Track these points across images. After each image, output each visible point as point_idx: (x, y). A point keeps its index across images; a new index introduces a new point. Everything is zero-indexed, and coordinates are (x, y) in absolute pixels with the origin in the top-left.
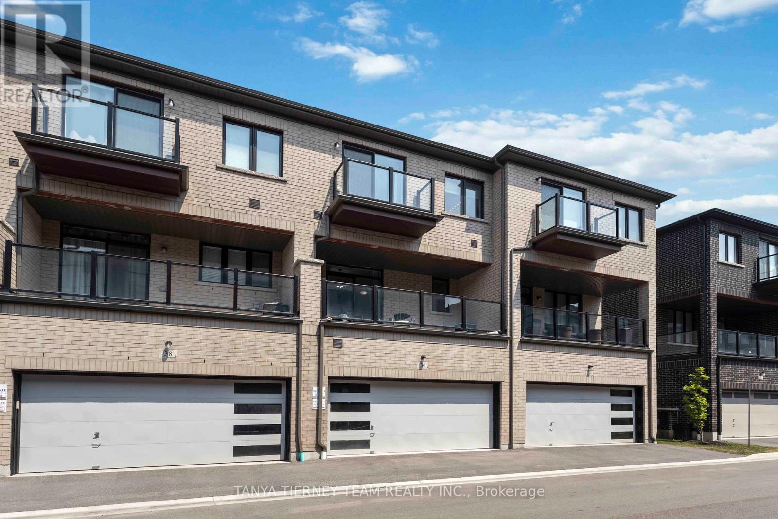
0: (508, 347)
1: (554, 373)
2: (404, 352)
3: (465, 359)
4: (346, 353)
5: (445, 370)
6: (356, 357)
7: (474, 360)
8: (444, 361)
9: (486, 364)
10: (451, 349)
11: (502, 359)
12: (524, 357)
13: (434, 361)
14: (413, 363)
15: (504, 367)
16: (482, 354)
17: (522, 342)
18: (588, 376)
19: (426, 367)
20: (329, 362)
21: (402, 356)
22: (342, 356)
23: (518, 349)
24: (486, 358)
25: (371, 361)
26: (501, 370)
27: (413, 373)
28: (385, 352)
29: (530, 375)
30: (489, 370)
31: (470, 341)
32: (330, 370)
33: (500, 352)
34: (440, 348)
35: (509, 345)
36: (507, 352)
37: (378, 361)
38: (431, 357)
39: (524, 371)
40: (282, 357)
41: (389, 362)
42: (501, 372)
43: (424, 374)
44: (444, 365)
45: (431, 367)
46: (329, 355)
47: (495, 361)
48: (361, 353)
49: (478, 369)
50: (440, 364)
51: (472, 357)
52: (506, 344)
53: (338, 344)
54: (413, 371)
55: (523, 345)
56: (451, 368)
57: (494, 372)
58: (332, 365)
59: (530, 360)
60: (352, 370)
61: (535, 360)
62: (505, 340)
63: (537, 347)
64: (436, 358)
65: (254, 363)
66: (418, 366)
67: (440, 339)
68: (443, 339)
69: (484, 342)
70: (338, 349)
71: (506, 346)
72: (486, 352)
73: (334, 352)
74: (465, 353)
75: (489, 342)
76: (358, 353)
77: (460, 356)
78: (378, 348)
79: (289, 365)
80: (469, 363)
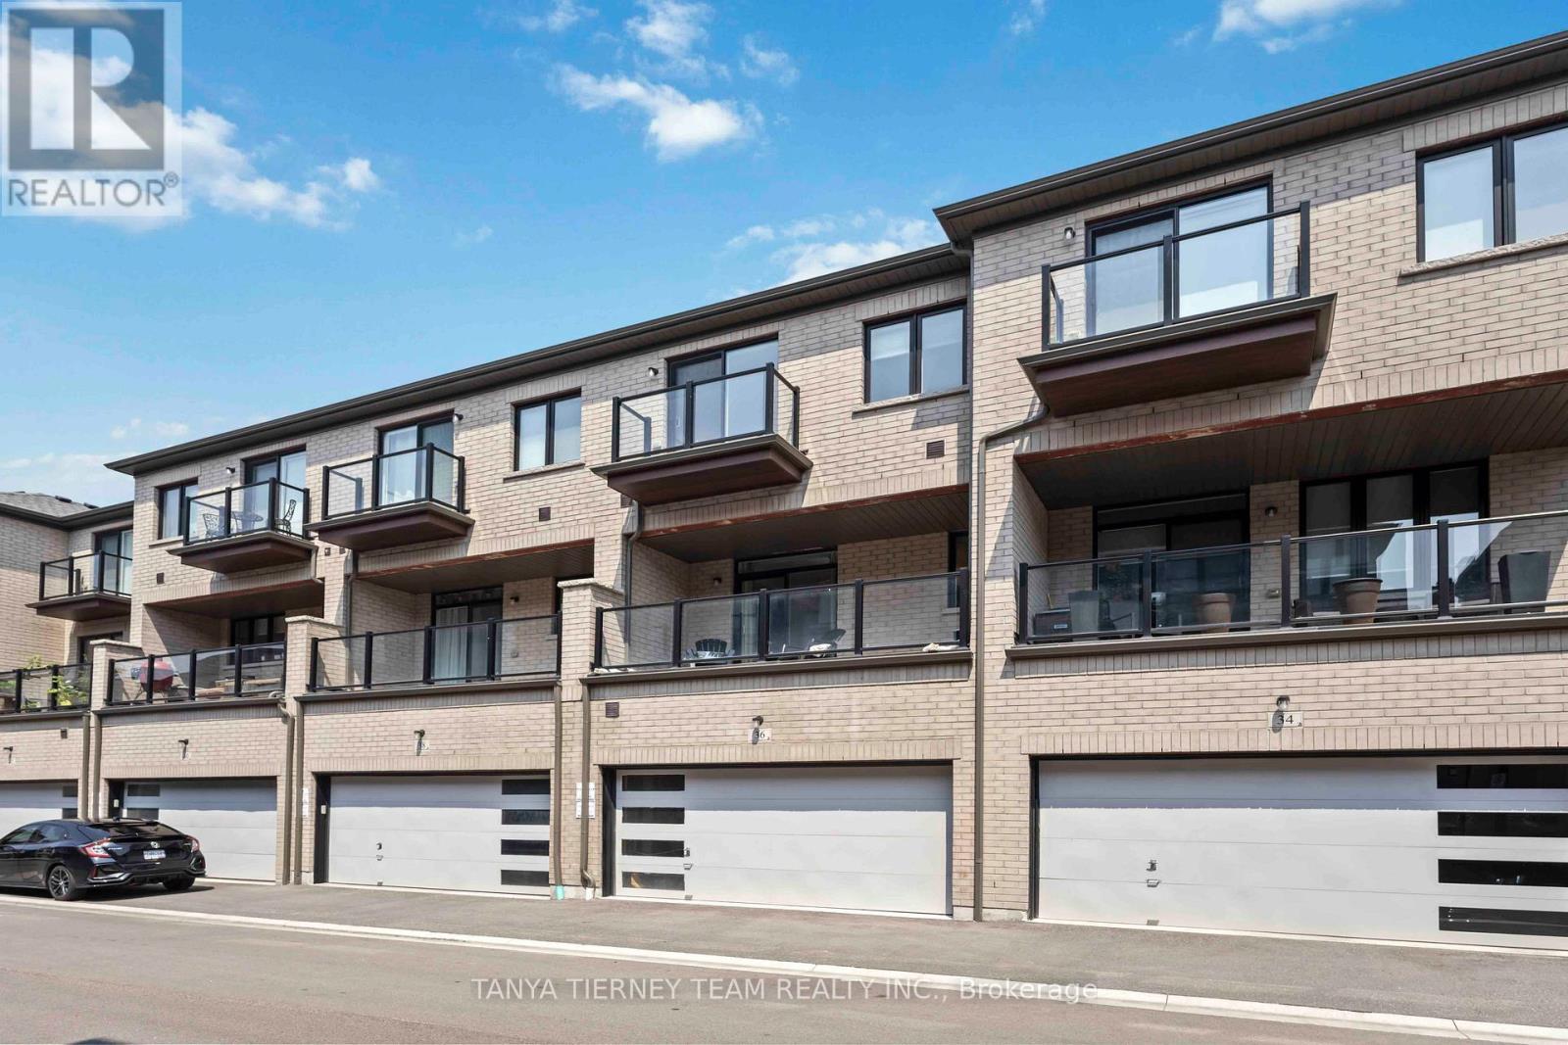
0: (973, 676)
1: (1130, 728)
2: (722, 714)
3: (855, 715)
4: (625, 724)
5: (808, 741)
6: (640, 730)
7: (875, 714)
8: (806, 724)
9: (908, 720)
10: (820, 697)
11: (954, 705)
12: (1022, 695)
13: (784, 724)
14: (741, 732)
15: (961, 725)
16: (896, 700)
17: (1014, 658)
18: (1277, 729)
19: (766, 738)
20: (600, 742)
21: (718, 720)
22: (619, 730)
23: (1004, 675)
24: (909, 706)
25: (665, 735)
26: (949, 733)
27: (739, 753)
28: (687, 716)
29: (1042, 737)
30: (917, 733)
31: (866, 674)
32: (602, 756)
33: (946, 691)
34: (796, 698)
35: (973, 670)
36: (968, 688)
37: (677, 734)
38: (777, 718)
39: (1021, 731)
40: (538, 739)
41: (696, 733)
42: (952, 737)
43: (761, 751)
44: (805, 730)
45: (776, 738)
46: (600, 731)
47: (932, 712)
48: (650, 723)
49: (886, 735)
50: (798, 731)
51: (873, 709)
52: (965, 668)
53: (612, 711)
54: (739, 749)
55: (1019, 666)
56: (821, 737)
57: (932, 738)
58: (604, 747)
59: (1042, 701)
60: (634, 752)
61: (1060, 700)
62: (964, 661)
63: (1066, 664)
64: (790, 718)
65: (507, 751)
66: (750, 738)
67: (796, 679)
68: (804, 678)
69: (903, 673)
70: (612, 719)
71: (965, 674)
72: (909, 693)
73: (608, 725)
74: (854, 702)
75: (918, 672)
76: (643, 723)
77: (842, 709)
78: (676, 710)
79: (546, 751)
80: (864, 722)
